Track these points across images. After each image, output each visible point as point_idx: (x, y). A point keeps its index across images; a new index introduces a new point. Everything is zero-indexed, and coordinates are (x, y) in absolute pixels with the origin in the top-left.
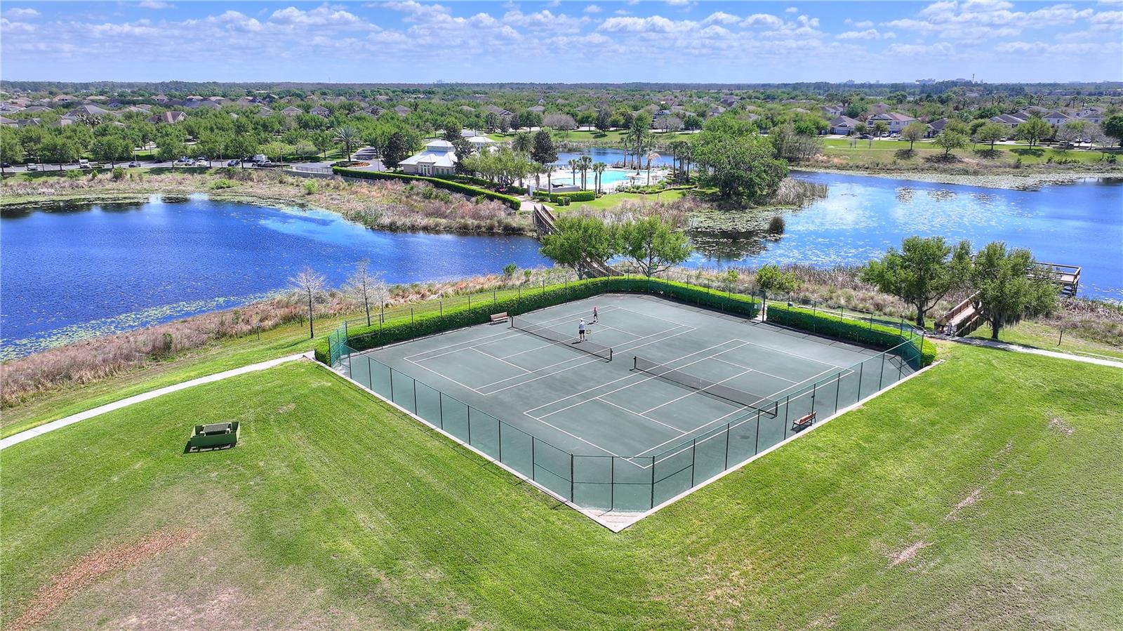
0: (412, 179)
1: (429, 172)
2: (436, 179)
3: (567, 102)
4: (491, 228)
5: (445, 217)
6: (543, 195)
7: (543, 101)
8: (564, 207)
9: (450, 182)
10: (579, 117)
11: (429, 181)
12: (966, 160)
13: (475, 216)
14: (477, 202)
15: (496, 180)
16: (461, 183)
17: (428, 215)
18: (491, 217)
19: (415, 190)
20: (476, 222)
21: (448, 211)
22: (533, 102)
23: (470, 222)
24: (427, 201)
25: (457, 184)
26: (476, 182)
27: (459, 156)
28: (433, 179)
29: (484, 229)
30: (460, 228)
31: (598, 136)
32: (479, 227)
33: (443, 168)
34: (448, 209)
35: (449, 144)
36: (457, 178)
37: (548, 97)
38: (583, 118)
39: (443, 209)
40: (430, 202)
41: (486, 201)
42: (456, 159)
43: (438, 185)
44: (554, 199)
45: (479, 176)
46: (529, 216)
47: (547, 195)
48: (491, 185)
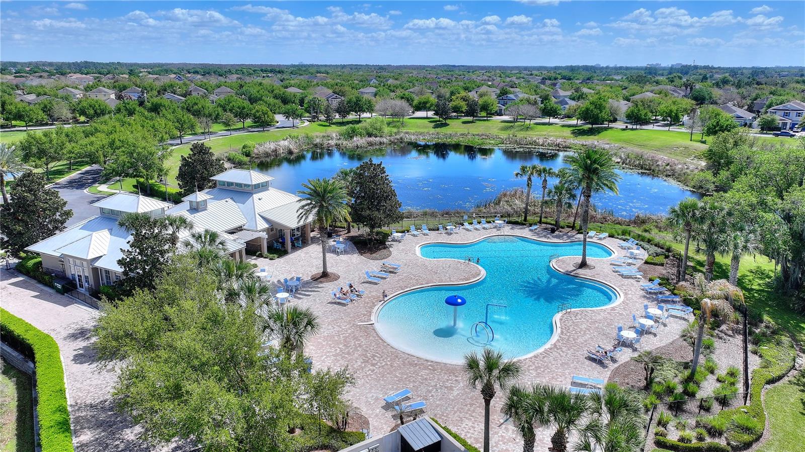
3: (398, 82)
7: (375, 81)
10: (415, 102)
22: (365, 82)
31: (439, 125)
37: (379, 77)
38: (420, 103)
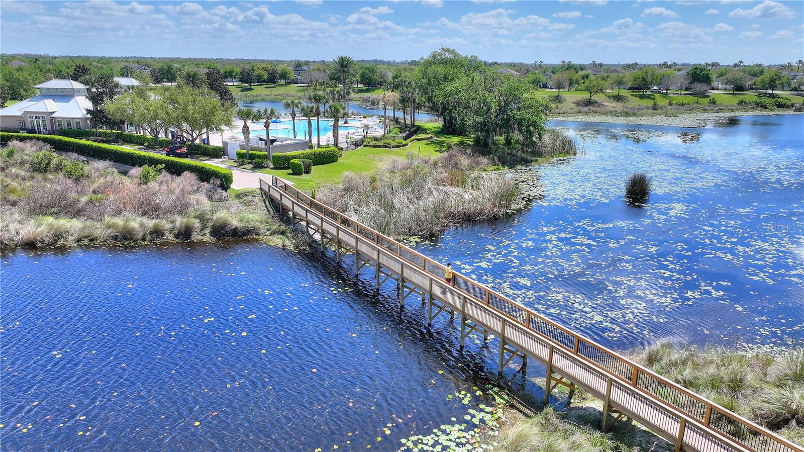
0: (9, 138)
1: (44, 125)
2: (58, 137)
4: (185, 233)
5: (77, 213)
6: (259, 157)
8: (304, 176)
9: (83, 141)
11: (45, 140)
12: (606, 104)
13: (148, 208)
14: (145, 179)
15: (162, 136)
16: (102, 141)
17: (38, 209)
18: (182, 208)
19: (17, 157)
20: (150, 223)
21: (84, 199)
23: (137, 223)
24: (39, 176)
25: (96, 144)
26: (129, 140)
27: (95, 99)
28: (53, 136)
29: (170, 237)
30: (116, 237)
31: (244, 90)
32: (157, 232)
33: (69, 121)
34: (82, 193)
35: (77, 85)
36: (93, 134)
39: (73, 195)
40: (45, 179)
41: (165, 176)
42: (90, 105)
43: (61, 147)
44: (282, 164)
45: (130, 130)
46: (256, 200)
47: (266, 157)
48: (155, 144)
